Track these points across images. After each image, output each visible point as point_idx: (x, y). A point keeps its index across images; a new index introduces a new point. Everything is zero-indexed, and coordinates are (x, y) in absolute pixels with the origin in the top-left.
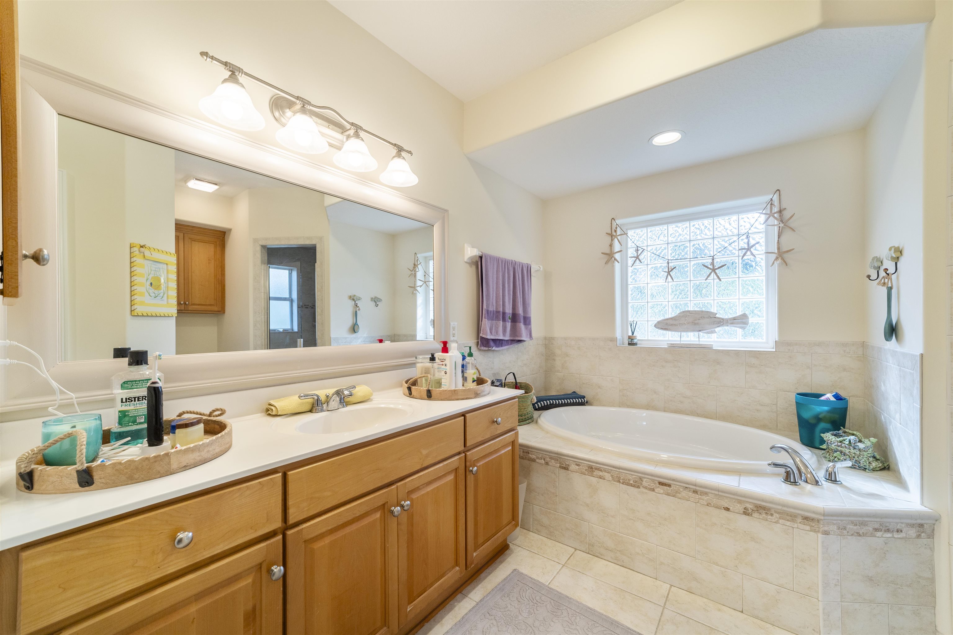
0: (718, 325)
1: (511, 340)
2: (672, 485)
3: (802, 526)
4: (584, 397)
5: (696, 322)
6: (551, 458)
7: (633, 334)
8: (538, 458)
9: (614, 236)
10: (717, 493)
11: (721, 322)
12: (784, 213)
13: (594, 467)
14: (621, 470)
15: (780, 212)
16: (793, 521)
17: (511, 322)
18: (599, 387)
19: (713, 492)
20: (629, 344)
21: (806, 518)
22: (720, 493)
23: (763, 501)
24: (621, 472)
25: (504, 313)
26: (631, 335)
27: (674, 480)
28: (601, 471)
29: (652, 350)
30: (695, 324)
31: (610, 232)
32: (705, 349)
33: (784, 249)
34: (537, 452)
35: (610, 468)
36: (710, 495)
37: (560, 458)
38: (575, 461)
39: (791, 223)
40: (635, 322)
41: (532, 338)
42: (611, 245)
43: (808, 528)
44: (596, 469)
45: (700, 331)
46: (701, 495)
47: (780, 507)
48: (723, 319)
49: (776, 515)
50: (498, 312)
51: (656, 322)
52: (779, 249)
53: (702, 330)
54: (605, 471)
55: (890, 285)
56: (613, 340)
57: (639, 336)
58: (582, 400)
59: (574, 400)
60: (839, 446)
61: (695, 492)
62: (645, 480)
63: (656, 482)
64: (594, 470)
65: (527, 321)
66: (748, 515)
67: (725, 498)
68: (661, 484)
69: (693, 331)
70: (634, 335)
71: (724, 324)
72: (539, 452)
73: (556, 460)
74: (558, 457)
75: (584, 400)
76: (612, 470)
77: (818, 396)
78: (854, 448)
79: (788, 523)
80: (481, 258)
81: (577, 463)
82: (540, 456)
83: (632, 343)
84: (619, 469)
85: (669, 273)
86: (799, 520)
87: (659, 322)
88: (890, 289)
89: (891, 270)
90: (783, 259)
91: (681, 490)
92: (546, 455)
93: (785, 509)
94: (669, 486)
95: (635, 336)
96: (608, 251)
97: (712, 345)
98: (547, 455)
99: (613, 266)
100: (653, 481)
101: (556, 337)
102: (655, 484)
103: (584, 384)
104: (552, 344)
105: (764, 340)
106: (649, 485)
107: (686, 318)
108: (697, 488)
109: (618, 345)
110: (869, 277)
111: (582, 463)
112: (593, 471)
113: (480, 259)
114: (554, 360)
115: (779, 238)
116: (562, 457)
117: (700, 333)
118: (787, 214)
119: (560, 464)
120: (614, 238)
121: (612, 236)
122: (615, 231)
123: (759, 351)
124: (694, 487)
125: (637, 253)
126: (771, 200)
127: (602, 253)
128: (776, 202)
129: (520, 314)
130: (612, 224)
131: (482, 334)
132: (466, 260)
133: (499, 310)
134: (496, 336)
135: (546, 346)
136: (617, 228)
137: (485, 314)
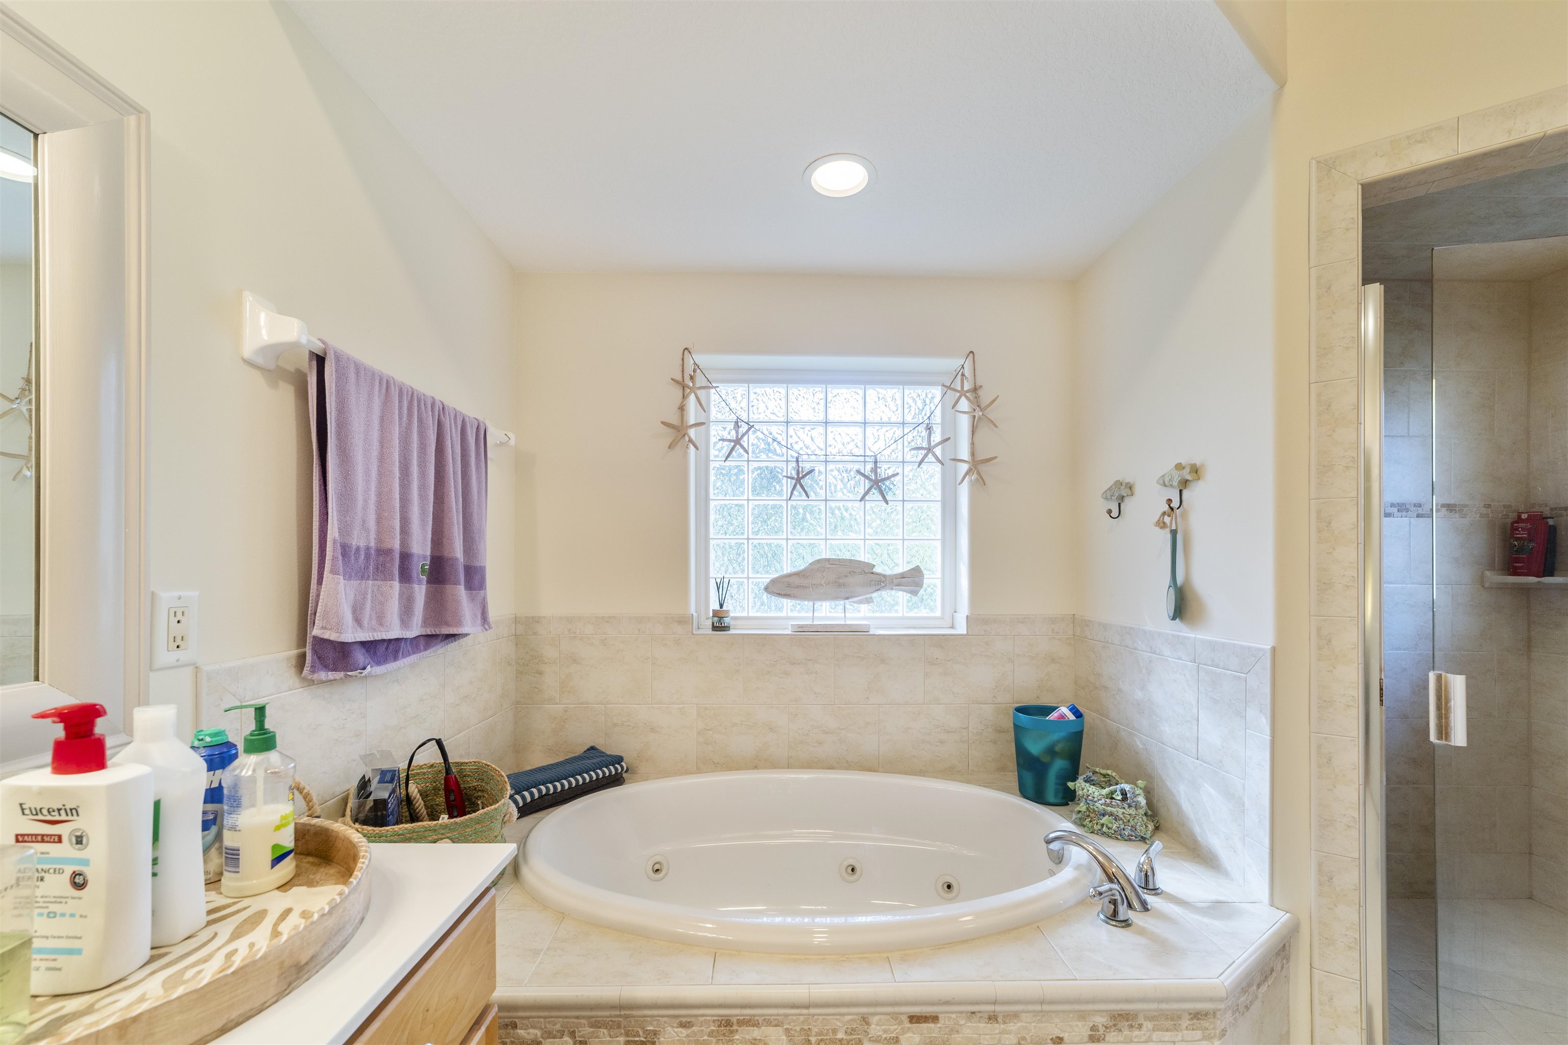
0: (877, 587)
1: (428, 636)
2: (940, 1016)
3: (1189, 1034)
4: (619, 760)
5: (841, 581)
6: (596, 1024)
7: (721, 606)
9: (689, 387)
10: (1038, 1008)
11: (881, 582)
12: (980, 392)
13: (734, 1020)
14: (812, 1011)
15: (975, 389)
16: (1176, 1028)
17: (429, 582)
18: (653, 730)
19: (1031, 1008)
20: (715, 628)
21: (1196, 1016)
22: (1046, 1008)
23: (1128, 1001)
24: (814, 1015)
25: (408, 556)
26: (719, 608)
27: (947, 1003)
28: (756, 1025)
29: (764, 641)
30: (840, 585)
31: (679, 378)
32: (857, 633)
33: (980, 456)
34: (545, 1018)
35: (782, 1011)
36: (1023, 1016)
37: (626, 1017)
38: (676, 1017)
39: (991, 414)
40: (726, 580)
41: (489, 624)
42: (682, 409)
43: (1198, 1034)
44: (741, 1023)
45: (847, 598)
46: (1005, 1023)
47: (1154, 1006)
48: (884, 576)
49: (1148, 1025)
51: (768, 580)
52: (973, 454)
53: (852, 597)
54: (769, 1023)
55: (1174, 527)
56: (684, 620)
57: (734, 610)
58: (616, 769)
59: (599, 771)
61: (992, 1018)
62: (877, 1018)
63: (905, 1018)
64: (735, 1028)
65: (475, 577)
66: (1098, 1041)
67: (1053, 1015)
68: (915, 1019)
69: (836, 598)
70: (725, 608)
71: (886, 585)
72: (554, 1014)
73: (612, 1026)
74: (620, 1016)
75: (622, 767)
76: (786, 1016)
77: (1046, 710)
78: (1130, 806)
79: (1167, 1036)
80: (318, 358)
81: (684, 1020)
82: (558, 1027)
83: (719, 626)
84: (807, 1007)
85: (798, 480)
86: (1185, 1022)
87: (774, 582)
88: (1174, 533)
89: (1175, 504)
90: (979, 473)
91: (962, 1022)
92: (577, 1017)
93: (1164, 1006)
94: (934, 1019)
95: (727, 611)
96: (674, 420)
97: (869, 625)
98: (583, 1017)
99: (685, 455)
100: (895, 1016)
101: (544, 617)
102: (901, 1023)
103: (615, 725)
104: (535, 634)
105: (938, 613)
106: (885, 1031)
107: (824, 574)
108: (998, 1008)
109: (694, 632)
110: (1110, 512)
111: (696, 1016)
112: (732, 1032)
113: (315, 362)
114: (540, 673)
115: (973, 435)
116: (635, 1013)
117: (847, 601)
118: (985, 397)
119: (627, 1035)
120: (690, 393)
121: (684, 387)
122: (692, 378)
123: (944, 635)
124: (990, 1008)
125: (737, 432)
126: (963, 367)
127: (663, 423)
128: (968, 371)
129: (457, 559)
130: (683, 359)
131: (323, 628)
132: (248, 350)
133: (386, 545)
134: (374, 630)
135: (519, 640)
136: (694, 371)
137: (334, 558)
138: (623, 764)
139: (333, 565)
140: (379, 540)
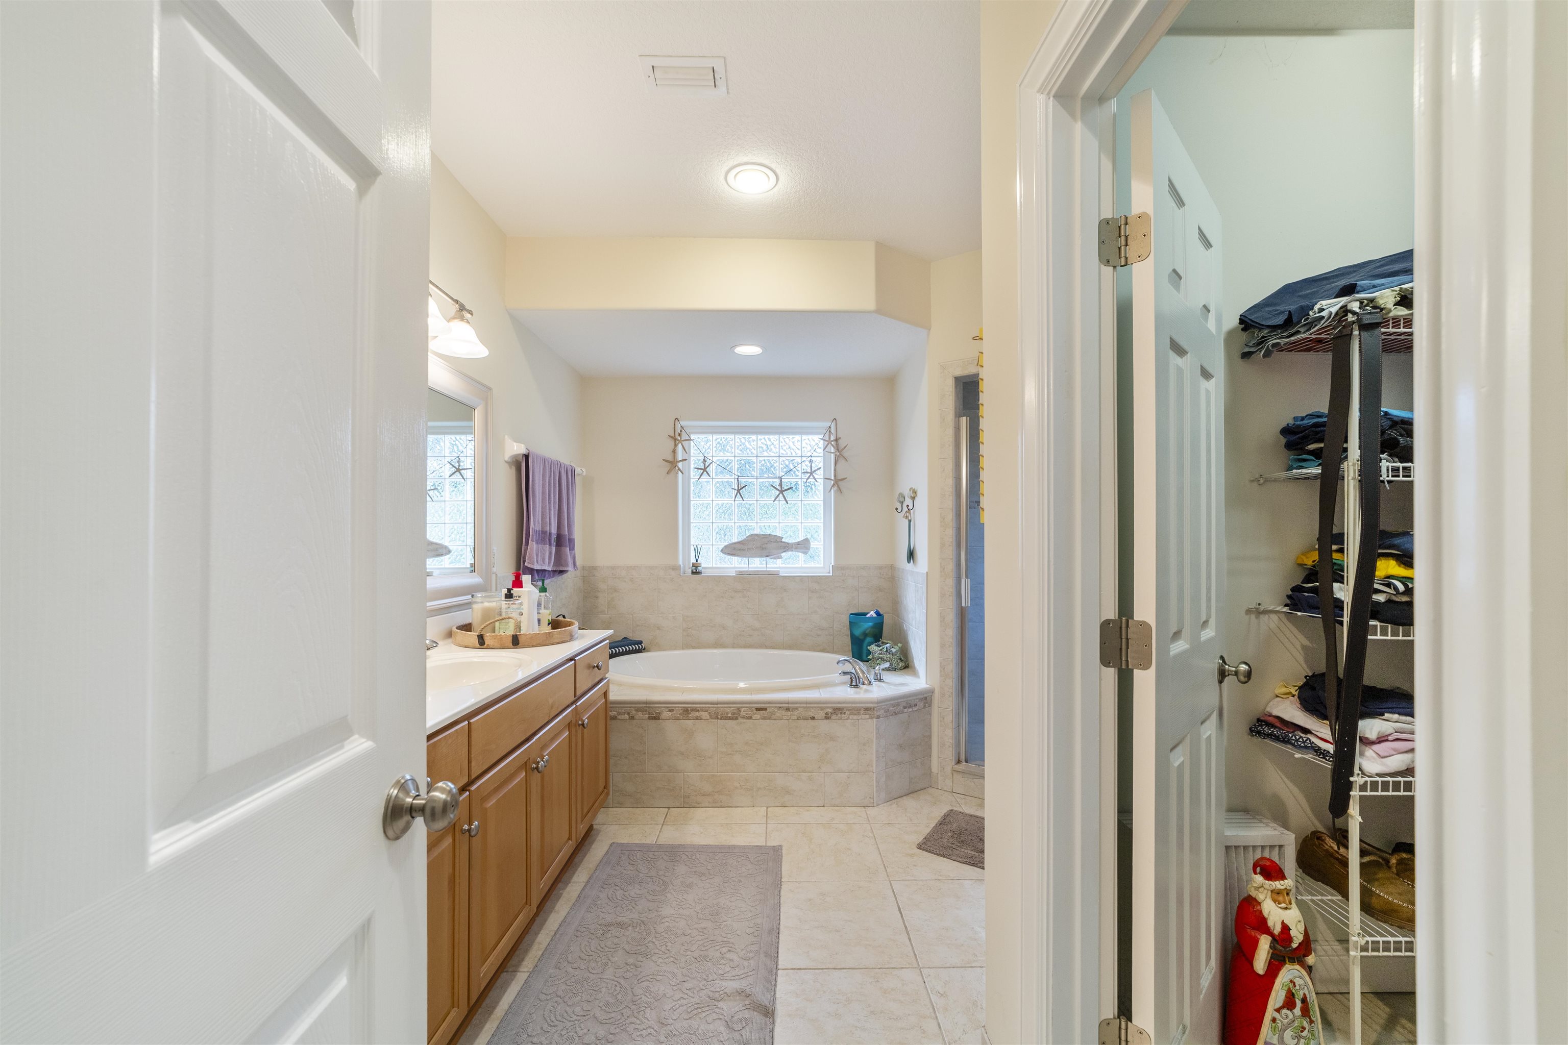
0: (784, 550)
1: (554, 571)
2: (768, 708)
3: (863, 716)
4: (641, 642)
5: (764, 546)
6: (638, 710)
7: (697, 561)
8: (620, 714)
9: (678, 440)
10: (805, 705)
11: (787, 547)
12: (840, 441)
13: (689, 709)
14: (719, 706)
15: (836, 440)
16: (859, 714)
17: (556, 546)
18: (658, 628)
19: (802, 705)
20: (693, 573)
21: (867, 709)
22: (808, 705)
23: (839, 703)
24: (719, 707)
25: (550, 534)
26: (695, 562)
27: (770, 703)
28: (698, 711)
29: (720, 580)
30: (763, 549)
31: (673, 435)
32: (772, 576)
33: (840, 477)
34: (618, 707)
35: (707, 706)
36: (800, 709)
37: (649, 707)
38: (668, 707)
39: (845, 453)
40: (699, 546)
41: (577, 567)
42: (674, 452)
43: (867, 716)
44: (692, 710)
45: (767, 556)
46: (792, 711)
47: (850, 705)
48: (788, 544)
49: (848, 713)
50: (544, 532)
51: (723, 546)
52: (835, 476)
53: (770, 556)
54: (702, 710)
55: (910, 519)
56: (676, 568)
57: (704, 563)
58: (639, 647)
59: (630, 647)
60: (880, 654)
61: (788, 709)
62: (743, 709)
63: (754, 709)
64: (690, 712)
65: (571, 542)
66: (828, 719)
67: (811, 708)
68: (758, 709)
69: (761, 556)
70: (698, 562)
71: (789, 549)
72: (622, 706)
73: (643, 711)
74: (646, 707)
75: (641, 646)
76: (709, 707)
77: (865, 614)
78: (890, 654)
79: (855, 717)
80: (527, 457)
81: (670, 709)
82: (623, 711)
83: (696, 572)
84: (717, 704)
85: (738, 491)
86: (862, 712)
87: (726, 547)
88: (910, 521)
89: (911, 507)
90: (838, 486)
91: (776, 711)
92: (630, 707)
93: (853, 705)
94: (765, 709)
95: (700, 564)
96: (670, 458)
97: (779, 571)
98: (633, 707)
99: (676, 477)
100: (750, 708)
101: (599, 567)
102: (752, 711)
103: (639, 624)
104: (594, 575)
105: (822, 565)
106: (746, 714)
107: (754, 543)
108: (790, 705)
109: (681, 575)
110: (897, 509)
111: (675, 707)
112: (688, 713)
113: (524, 458)
114: (597, 597)
115: (835, 465)
116: (652, 705)
117: (768, 558)
118: (842, 444)
119: (649, 714)
120: (678, 443)
121: (675, 440)
122: (679, 435)
123: (819, 576)
124: (787, 705)
125: (705, 465)
126: (830, 427)
127: (664, 460)
128: (833, 430)
129: (565, 535)
130: (675, 424)
131: (529, 563)
132: (507, 458)
133: (545, 530)
134: (542, 565)
135: (584, 579)
136: (681, 431)
137: (533, 535)
138: (642, 644)
139: (532, 538)
140: (542, 527)
